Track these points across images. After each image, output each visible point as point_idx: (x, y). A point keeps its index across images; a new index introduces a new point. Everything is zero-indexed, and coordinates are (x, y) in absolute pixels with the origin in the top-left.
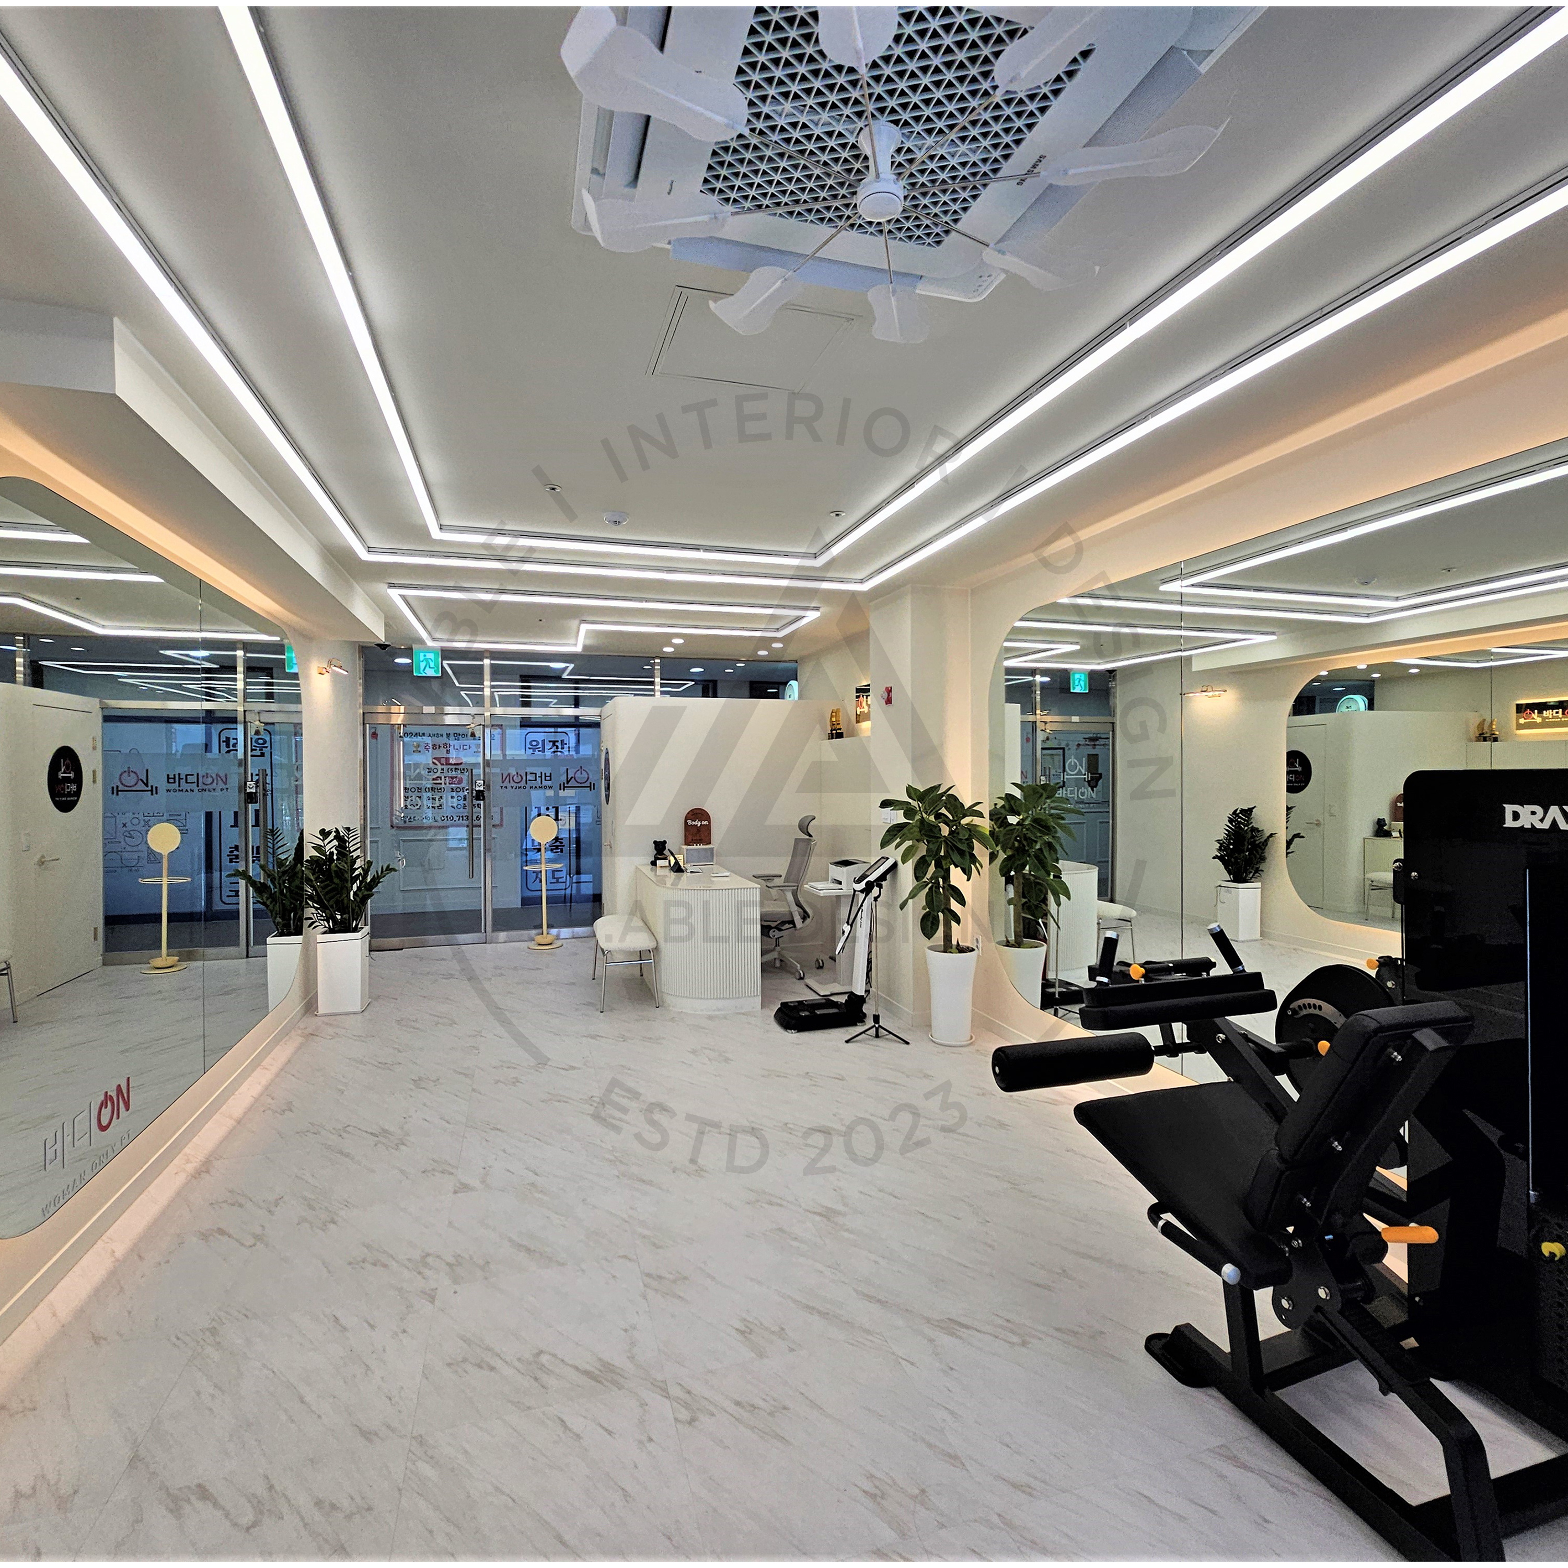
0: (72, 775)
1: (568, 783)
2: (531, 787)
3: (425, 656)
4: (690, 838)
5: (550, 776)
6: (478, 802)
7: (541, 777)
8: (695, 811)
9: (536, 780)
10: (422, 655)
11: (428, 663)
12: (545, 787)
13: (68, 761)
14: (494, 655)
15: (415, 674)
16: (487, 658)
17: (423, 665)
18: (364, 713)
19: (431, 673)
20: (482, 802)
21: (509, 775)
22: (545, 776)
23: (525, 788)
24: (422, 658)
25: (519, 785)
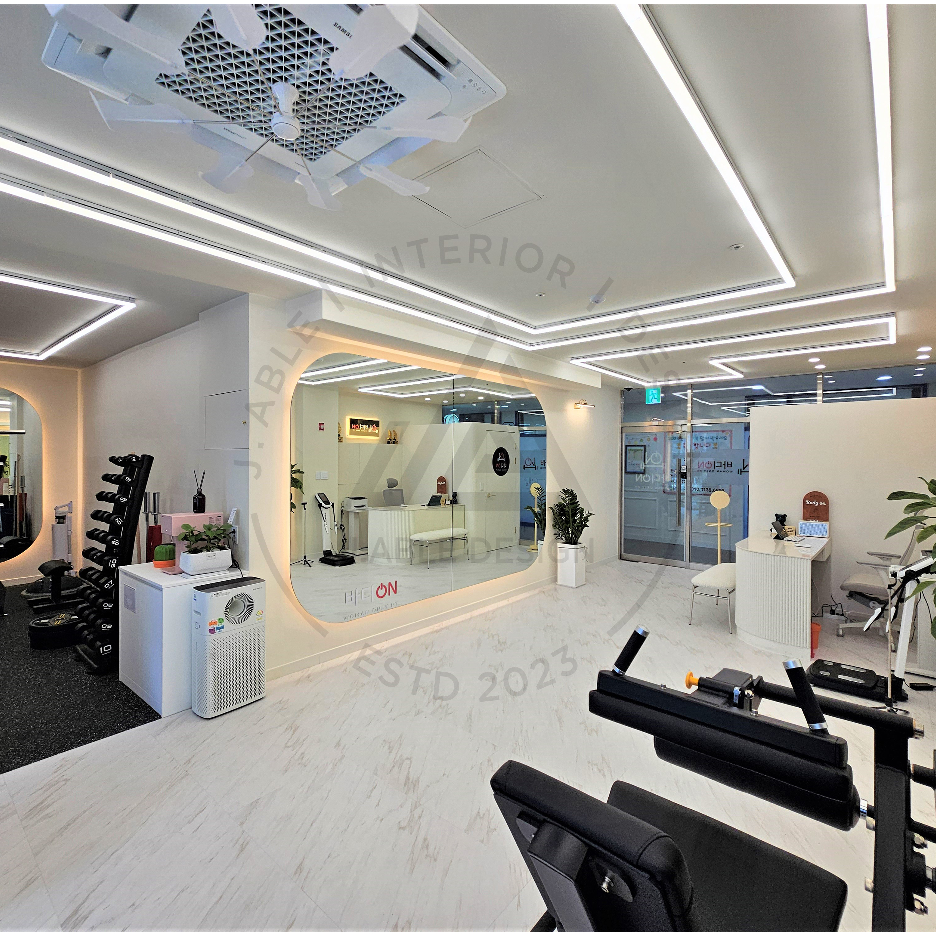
0: (504, 460)
1: (744, 469)
2: (718, 471)
3: (652, 392)
4: (808, 516)
5: (731, 464)
6: (684, 479)
7: (725, 464)
8: (813, 494)
9: (721, 467)
10: (650, 392)
11: (654, 395)
12: (728, 471)
13: (502, 454)
14: (693, 386)
15: (646, 403)
16: (689, 389)
17: (651, 397)
18: (622, 427)
19: (655, 401)
20: (685, 480)
21: (703, 462)
22: (728, 464)
23: (713, 471)
24: (650, 393)
25: (710, 469)
